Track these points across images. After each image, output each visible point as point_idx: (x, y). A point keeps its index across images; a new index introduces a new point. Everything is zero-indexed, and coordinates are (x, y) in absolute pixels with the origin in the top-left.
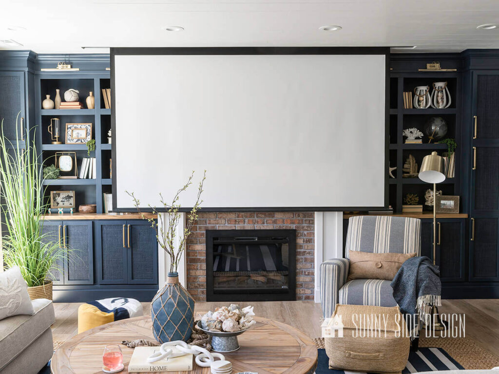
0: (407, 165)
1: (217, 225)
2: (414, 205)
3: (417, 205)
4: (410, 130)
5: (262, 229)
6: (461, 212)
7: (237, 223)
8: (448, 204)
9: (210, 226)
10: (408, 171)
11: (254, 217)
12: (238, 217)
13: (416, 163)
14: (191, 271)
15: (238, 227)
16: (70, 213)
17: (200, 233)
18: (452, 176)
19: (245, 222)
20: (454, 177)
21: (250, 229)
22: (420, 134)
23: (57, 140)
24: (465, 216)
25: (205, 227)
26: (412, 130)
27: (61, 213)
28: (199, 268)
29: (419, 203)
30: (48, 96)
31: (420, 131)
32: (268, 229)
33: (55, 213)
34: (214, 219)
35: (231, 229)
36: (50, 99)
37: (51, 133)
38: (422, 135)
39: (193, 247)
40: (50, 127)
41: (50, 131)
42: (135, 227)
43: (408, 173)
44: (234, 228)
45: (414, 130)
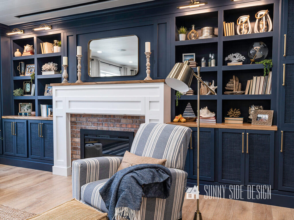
0: (229, 84)
1: (87, 126)
2: (235, 117)
3: (238, 117)
4: (233, 55)
5: (113, 130)
6: (273, 125)
7: (98, 125)
8: (263, 117)
9: (83, 127)
10: (232, 89)
11: (108, 122)
12: (99, 121)
13: (239, 82)
14: (74, 155)
15: (99, 128)
16: (27, 115)
17: (78, 131)
18: (270, 93)
19: (103, 125)
20: (271, 94)
21: (106, 130)
22: (243, 58)
23: (23, 74)
24: (275, 128)
25: (81, 127)
26: (235, 55)
27: (23, 115)
28: (78, 154)
29: (240, 116)
30: (18, 50)
31: (242, 55)
32: (117, 130)
33: (21, 115)
34: (86, 122)
35: (95, 129)
36: (19, 51)
37: (20, 70)
38: (244, 58)
39: (75, 140)
40: (19, 67)
41: (19, 69)
42: (45, 125)
43: (233, 91)
44: (97, 129)
45: (237, 55)
